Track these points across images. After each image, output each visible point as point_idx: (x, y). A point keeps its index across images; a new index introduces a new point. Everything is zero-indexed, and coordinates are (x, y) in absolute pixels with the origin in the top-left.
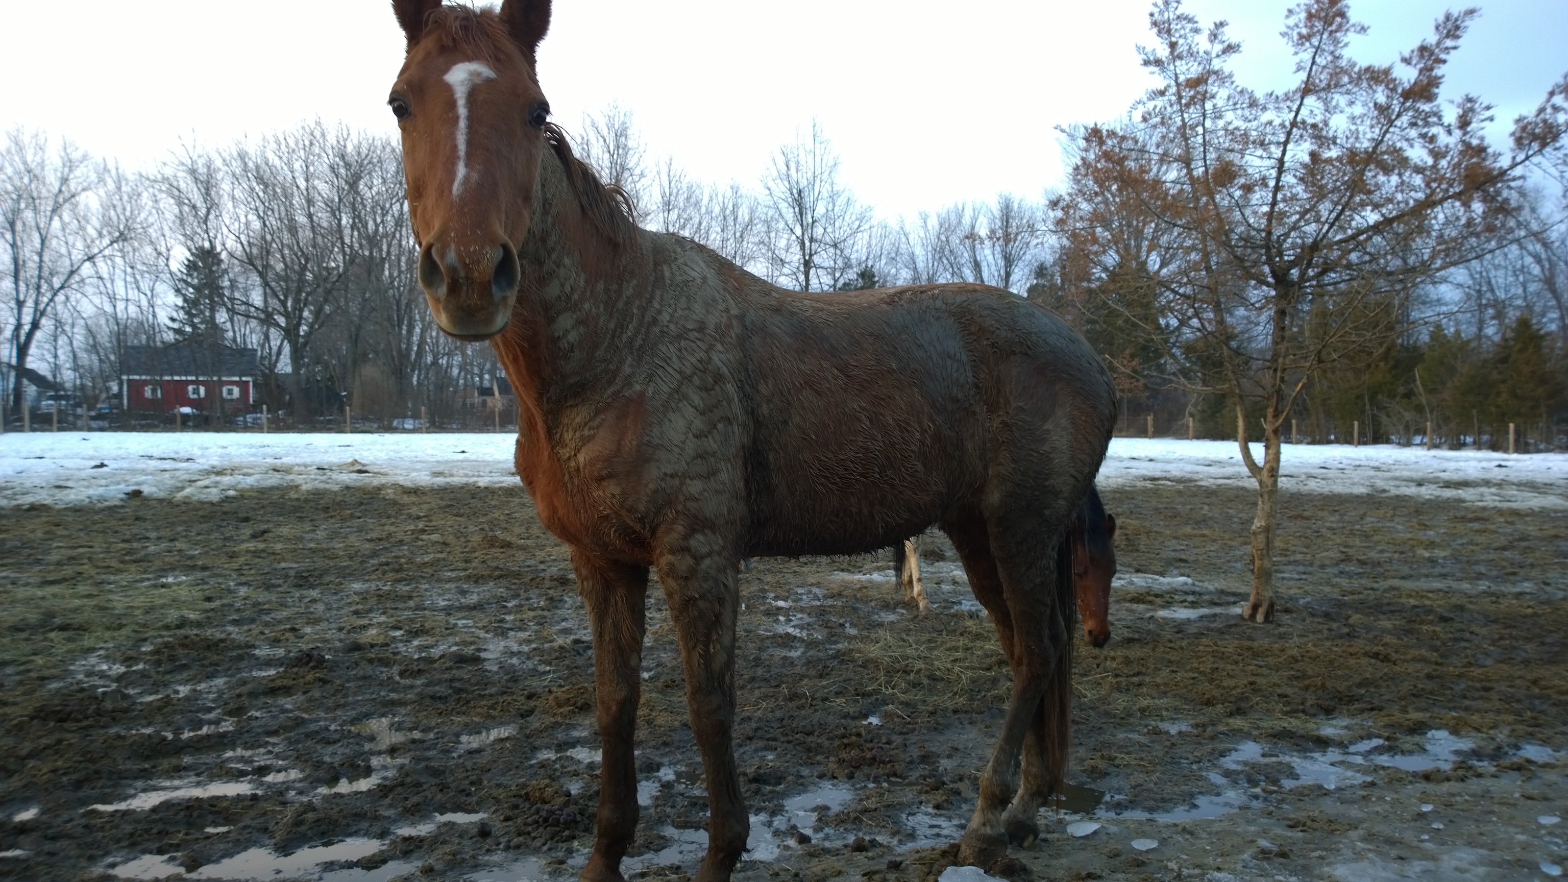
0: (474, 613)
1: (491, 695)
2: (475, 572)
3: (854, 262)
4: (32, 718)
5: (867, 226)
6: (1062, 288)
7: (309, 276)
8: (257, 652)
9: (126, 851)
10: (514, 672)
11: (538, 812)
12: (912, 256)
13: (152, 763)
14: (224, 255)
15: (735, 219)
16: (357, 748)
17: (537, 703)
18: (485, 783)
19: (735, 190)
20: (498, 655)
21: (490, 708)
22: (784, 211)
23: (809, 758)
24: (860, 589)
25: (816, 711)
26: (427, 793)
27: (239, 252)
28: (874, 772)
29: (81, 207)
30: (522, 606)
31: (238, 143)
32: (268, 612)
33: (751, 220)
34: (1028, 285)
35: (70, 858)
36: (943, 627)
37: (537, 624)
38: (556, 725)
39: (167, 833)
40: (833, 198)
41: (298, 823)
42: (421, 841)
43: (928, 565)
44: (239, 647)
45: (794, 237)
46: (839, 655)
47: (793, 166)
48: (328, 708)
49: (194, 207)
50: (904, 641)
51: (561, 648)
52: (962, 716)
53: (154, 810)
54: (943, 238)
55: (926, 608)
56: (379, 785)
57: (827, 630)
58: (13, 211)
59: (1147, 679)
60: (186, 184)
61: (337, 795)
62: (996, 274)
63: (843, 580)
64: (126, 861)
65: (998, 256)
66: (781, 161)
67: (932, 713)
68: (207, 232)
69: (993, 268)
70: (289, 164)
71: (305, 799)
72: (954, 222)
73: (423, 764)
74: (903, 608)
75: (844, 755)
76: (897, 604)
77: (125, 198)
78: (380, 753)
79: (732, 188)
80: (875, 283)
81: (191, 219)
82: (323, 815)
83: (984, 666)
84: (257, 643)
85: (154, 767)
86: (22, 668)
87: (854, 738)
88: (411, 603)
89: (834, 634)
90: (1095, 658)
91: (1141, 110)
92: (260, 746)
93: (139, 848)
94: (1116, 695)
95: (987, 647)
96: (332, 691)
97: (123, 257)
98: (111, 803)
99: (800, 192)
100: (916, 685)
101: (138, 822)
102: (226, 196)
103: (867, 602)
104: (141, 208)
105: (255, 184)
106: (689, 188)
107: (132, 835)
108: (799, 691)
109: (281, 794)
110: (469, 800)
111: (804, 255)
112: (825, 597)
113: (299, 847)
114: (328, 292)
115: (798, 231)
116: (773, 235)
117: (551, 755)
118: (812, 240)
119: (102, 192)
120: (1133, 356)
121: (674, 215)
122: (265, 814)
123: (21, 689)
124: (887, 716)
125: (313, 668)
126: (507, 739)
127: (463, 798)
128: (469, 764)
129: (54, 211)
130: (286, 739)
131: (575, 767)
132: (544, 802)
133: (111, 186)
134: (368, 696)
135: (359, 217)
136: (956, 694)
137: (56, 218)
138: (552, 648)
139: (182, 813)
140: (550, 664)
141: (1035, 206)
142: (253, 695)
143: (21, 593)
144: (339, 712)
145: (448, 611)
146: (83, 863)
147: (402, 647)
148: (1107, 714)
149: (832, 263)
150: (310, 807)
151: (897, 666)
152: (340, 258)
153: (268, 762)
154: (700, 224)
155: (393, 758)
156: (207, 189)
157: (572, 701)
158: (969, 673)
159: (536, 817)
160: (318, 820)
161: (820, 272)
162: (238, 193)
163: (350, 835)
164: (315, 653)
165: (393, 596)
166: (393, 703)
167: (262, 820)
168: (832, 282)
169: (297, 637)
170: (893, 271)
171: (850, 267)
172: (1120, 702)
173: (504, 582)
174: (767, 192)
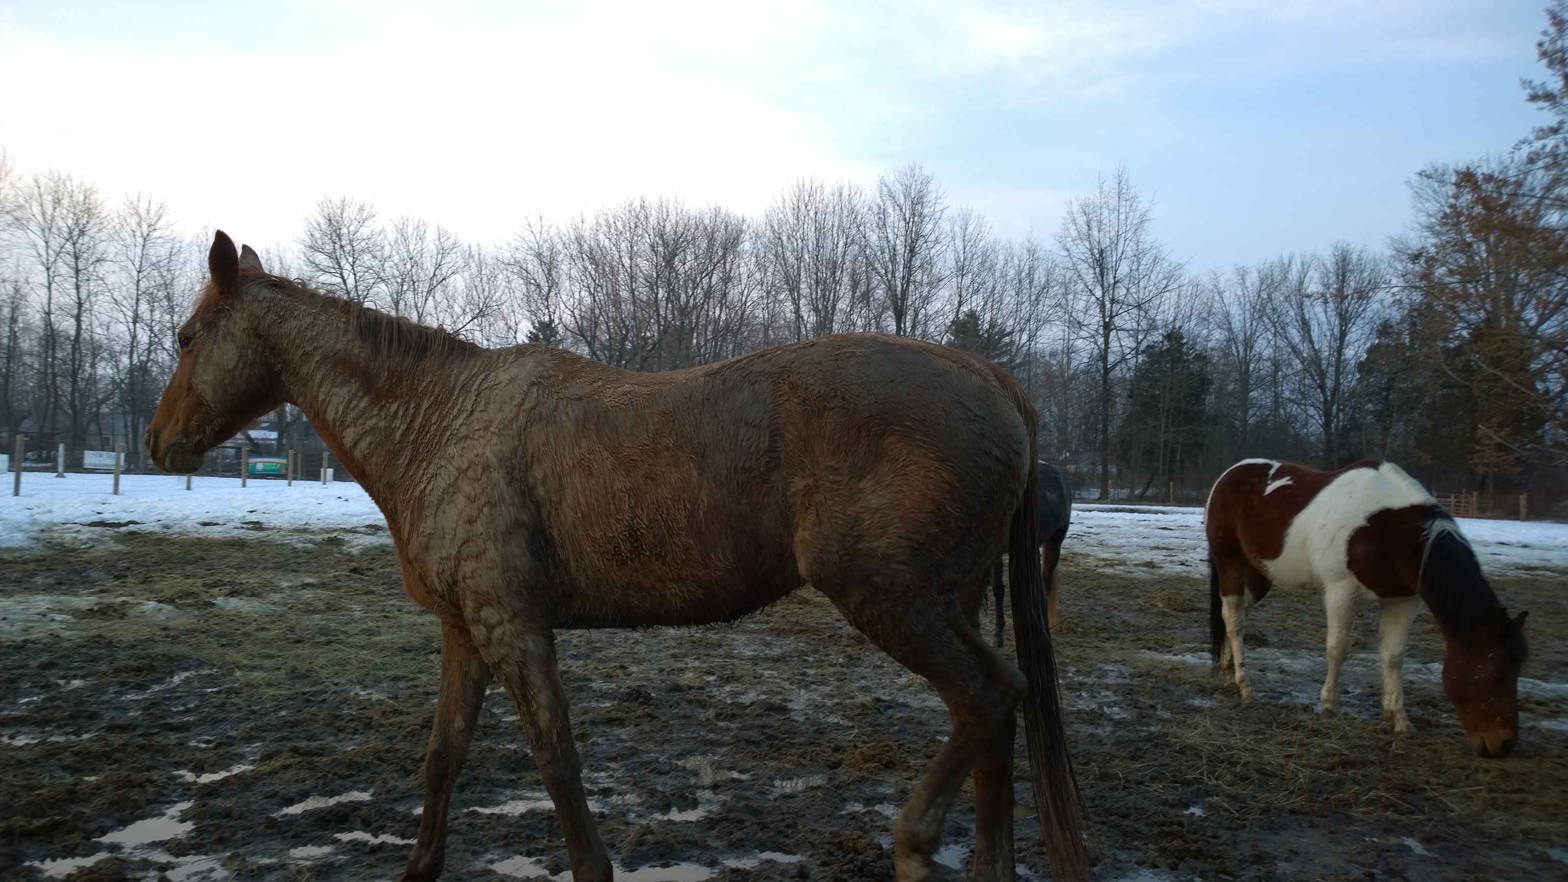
0: (778, 664)
1: (800, 744)
2: (777, 626)
3: (1159, 322)
4: (422, 727)
5: (1176, 285)
6: (1411, 348)
7: (629, 346)
8: (593, 685)
9: (501, 850)
10: (820, 724)
11: (851, 861)
12: (1227, 315)
13: (518, 775)
14: (561, 329)
15: (1031, 282)
16: (684, 781)
17: (844, 757)
18: (801, 827)
19: (1032, 252)
20: (803, 707)
21: (800, 756)
22: (1083, 272)
23: (1125, 842)
24: (1171, 670)
25: (1130, 794)
26: (749, 830)
27: (572, 325)
28: (1200, 866)
29: (450, 288)
30: (822, 661)
31: (576, 228)
32: (600, 649)
33: (1047, 282)
34: (1368, 345)
35: (458, 851)
36: (1271, 719)
37: (838, 680)
38: (863, 780)
39: (534, 838)
40: (1138, 256)
41: (640, 843)
42: (747, 874)
43: (1249, 649)
44: (579, 679)
45: (1093, 299)
46: (1150, 737)
47: (1094, 225)
48: (657, 742)
49: (538, 286)
50: (1226, 729)
51: (863, 705)
52: (1300, 817)
53: (522, 816)
54: (1264, 295)
55: (1249, 696)
56: (706, 818)
57: (1136, 711)
58: (397, 293)
59: (1531, 798)
60: (533, 266)
61: (670, 822)
62: (1328, 334)
63: (1151, 659)
64: (502, 859)
65: (1332, 313)
66: (1081, 220)
67: (1266, 811)
68: (547, 307)
69: (1325, 327)
70: (617, 245)
71: (644, 822)
72: (1278, 277)
73: (743, 803)
74: (1221, 694)
75: (1164, 843)
76: (1215, 690)
77: (485, 279)
78: (704, 788)
79: (1029, 251)
80: (1183, 345)
81: (536, 296)
82: (660, 839)
83: (1325, 765)
84: (593, 677)
85: (519, 779)
86: (411, 683)
87: (1175, 827)
88: (721, 651)
89: (1144, 715)
90: (1463, 768)
91: (1526, 150)
92: (602, 770)
93: (513, 848)
94: (1491, 812)
95: (1327, 745)
96: (659, 727)
97: (481, 331)
98: (486, 807)
99: (1101, 252)
100: (1244, 778)
101: (510, 825)
102: (564, 276)
103: (1179, 685)
104: (496, 288)
105: (588, 264)
106: (984, 253)
107: (506, 836)
108: (1111, 771)
109: (624, 815)
110: (788, 841)
111: (1104, 317)
112: (1132, 676)
113: (641, 865)
114: (644, 360)
115: (1098, 293)
116: (1070, 297)
117: (858, 807)
118: (1113, 301)
119: (466, 275)
120: (1501, 426)
121: (967, 280)
122: (611, 831)
123: (411, 702)
124: (1210, 807)
125: (642, 704)
126: (819, 787)
127: (782, 840)
128: (784, 808)
129: (429, 292)
130: (625, 765)
131: (883, 823)
132: (858, 853)
133: (474, 270)
134: (689, 734)
135: (673, 290)
136: (1292, 792)
137: (431, 298)
138: (854, 705)
139: (545, 822)
140: (852, 719)
141: (1378, 257)
142: (593, 723)
143: (407, 619)
144: (666, 747)
145: (754, 660)
146: (468, 856)
147: (715, 691)
148: (1481, 833)
149: (1135, 325)
150: (648, 830)
151: (1221, 756)
152: (655, 327)
153: (611, 785)
154: (994, 288)
155: (715, 794)
156: (550, 270)
157: (878, 758)
158: (1308, 772)
159: (851, 866)
160: (657, 843)
161: (1121, 334)
162: (574, 273)
163: (684, 860)
164: (642, 689)
165: (704, 643)
166: (712, 743)
167: (609, 836)
168: (1134, 345)
169: (625, 674)
170: (1205, 332)
171: (1155, 328)
172: (1498, 821)
173: (804, 637)
174: (1065, 253)
